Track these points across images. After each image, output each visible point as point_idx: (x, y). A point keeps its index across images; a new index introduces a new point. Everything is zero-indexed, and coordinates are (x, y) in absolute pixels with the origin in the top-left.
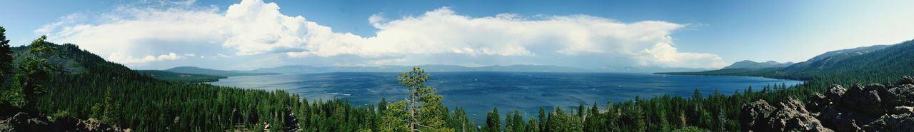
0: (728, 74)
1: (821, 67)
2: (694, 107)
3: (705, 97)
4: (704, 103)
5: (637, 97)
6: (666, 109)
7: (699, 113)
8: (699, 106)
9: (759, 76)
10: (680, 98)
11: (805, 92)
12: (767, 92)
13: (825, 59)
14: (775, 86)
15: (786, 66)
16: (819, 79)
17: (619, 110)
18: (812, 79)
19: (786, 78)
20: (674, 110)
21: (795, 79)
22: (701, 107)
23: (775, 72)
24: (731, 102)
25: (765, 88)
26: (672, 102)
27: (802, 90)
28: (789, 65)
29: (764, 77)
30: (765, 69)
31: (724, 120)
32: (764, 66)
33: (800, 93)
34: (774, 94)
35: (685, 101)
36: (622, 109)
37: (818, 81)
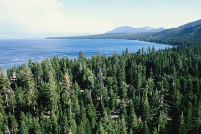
0: (110, 38)
1: (192, 34)
2: (78, 66)
3: (89, 58)
4: (88, 62)
5: (30, 60)
6: (55, 68)
7: (83, 71)
8: (83, 65)
9: (136, 39)
10: (67, 59)
11: (173, 56)
12: (141, 54)
13: (196, 27)
14: (149, 48)
15: (158, 31)
16: (188, 45)
17: (14, 74)
18: (181, 44)
19: (156, 42)
20: (62, 69)
21: (165, 43)
22: (84, 66)
23: (149, 36)
24: (110, 61)
25: (139, 50)
26: (60, 63)
27: (169, 54)
28: (161, 31)
29: (140, 40)
30: (141, 33)
31: (103, 78)
32: (140, 31)
33: (168, 57)
34: (147, 55)
35: (71, 62)
36: (17, 72)
37: (187, 47)
